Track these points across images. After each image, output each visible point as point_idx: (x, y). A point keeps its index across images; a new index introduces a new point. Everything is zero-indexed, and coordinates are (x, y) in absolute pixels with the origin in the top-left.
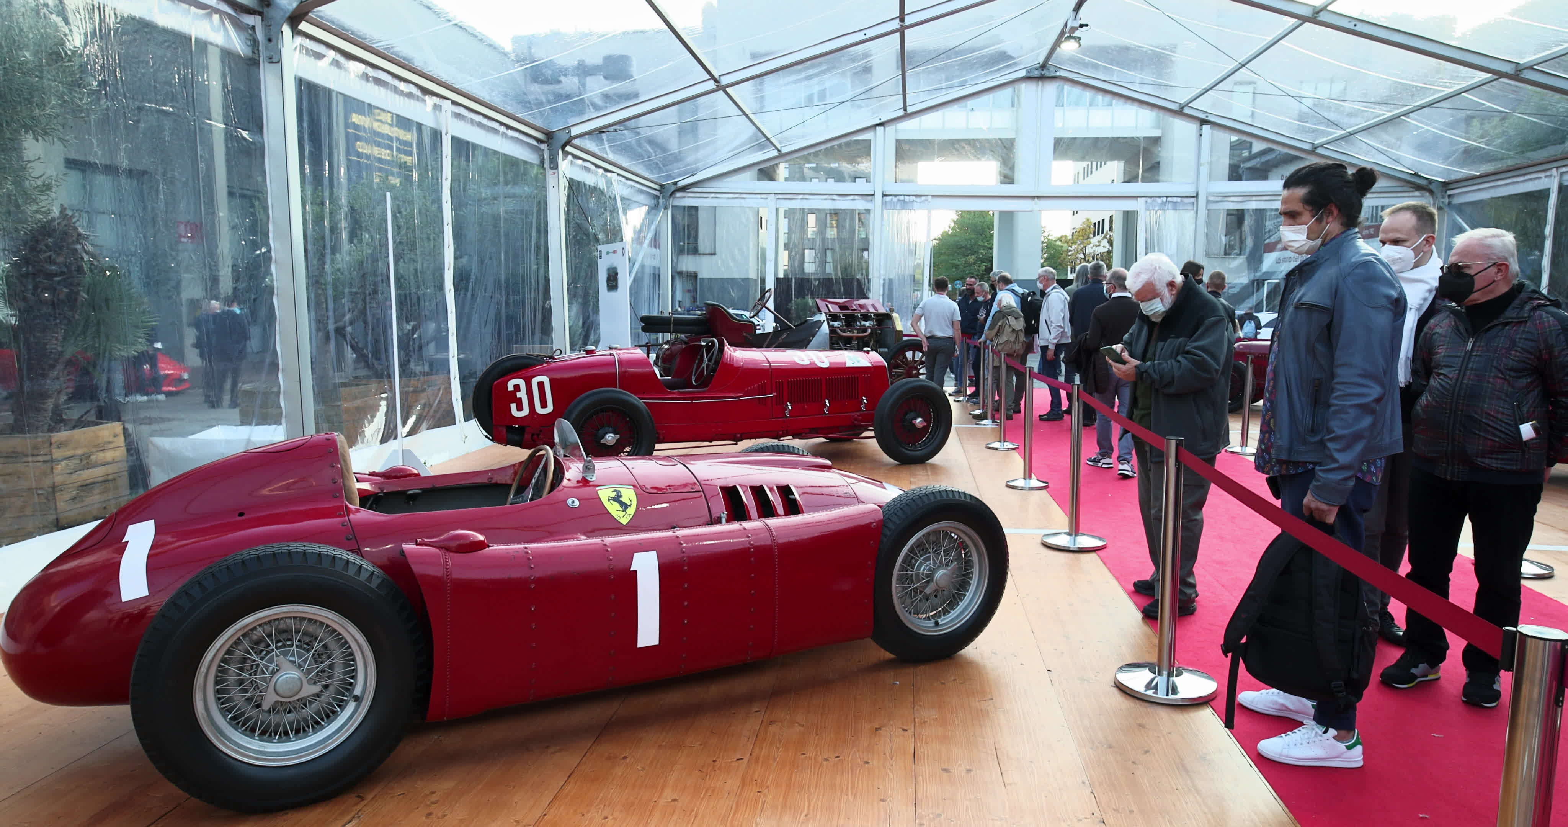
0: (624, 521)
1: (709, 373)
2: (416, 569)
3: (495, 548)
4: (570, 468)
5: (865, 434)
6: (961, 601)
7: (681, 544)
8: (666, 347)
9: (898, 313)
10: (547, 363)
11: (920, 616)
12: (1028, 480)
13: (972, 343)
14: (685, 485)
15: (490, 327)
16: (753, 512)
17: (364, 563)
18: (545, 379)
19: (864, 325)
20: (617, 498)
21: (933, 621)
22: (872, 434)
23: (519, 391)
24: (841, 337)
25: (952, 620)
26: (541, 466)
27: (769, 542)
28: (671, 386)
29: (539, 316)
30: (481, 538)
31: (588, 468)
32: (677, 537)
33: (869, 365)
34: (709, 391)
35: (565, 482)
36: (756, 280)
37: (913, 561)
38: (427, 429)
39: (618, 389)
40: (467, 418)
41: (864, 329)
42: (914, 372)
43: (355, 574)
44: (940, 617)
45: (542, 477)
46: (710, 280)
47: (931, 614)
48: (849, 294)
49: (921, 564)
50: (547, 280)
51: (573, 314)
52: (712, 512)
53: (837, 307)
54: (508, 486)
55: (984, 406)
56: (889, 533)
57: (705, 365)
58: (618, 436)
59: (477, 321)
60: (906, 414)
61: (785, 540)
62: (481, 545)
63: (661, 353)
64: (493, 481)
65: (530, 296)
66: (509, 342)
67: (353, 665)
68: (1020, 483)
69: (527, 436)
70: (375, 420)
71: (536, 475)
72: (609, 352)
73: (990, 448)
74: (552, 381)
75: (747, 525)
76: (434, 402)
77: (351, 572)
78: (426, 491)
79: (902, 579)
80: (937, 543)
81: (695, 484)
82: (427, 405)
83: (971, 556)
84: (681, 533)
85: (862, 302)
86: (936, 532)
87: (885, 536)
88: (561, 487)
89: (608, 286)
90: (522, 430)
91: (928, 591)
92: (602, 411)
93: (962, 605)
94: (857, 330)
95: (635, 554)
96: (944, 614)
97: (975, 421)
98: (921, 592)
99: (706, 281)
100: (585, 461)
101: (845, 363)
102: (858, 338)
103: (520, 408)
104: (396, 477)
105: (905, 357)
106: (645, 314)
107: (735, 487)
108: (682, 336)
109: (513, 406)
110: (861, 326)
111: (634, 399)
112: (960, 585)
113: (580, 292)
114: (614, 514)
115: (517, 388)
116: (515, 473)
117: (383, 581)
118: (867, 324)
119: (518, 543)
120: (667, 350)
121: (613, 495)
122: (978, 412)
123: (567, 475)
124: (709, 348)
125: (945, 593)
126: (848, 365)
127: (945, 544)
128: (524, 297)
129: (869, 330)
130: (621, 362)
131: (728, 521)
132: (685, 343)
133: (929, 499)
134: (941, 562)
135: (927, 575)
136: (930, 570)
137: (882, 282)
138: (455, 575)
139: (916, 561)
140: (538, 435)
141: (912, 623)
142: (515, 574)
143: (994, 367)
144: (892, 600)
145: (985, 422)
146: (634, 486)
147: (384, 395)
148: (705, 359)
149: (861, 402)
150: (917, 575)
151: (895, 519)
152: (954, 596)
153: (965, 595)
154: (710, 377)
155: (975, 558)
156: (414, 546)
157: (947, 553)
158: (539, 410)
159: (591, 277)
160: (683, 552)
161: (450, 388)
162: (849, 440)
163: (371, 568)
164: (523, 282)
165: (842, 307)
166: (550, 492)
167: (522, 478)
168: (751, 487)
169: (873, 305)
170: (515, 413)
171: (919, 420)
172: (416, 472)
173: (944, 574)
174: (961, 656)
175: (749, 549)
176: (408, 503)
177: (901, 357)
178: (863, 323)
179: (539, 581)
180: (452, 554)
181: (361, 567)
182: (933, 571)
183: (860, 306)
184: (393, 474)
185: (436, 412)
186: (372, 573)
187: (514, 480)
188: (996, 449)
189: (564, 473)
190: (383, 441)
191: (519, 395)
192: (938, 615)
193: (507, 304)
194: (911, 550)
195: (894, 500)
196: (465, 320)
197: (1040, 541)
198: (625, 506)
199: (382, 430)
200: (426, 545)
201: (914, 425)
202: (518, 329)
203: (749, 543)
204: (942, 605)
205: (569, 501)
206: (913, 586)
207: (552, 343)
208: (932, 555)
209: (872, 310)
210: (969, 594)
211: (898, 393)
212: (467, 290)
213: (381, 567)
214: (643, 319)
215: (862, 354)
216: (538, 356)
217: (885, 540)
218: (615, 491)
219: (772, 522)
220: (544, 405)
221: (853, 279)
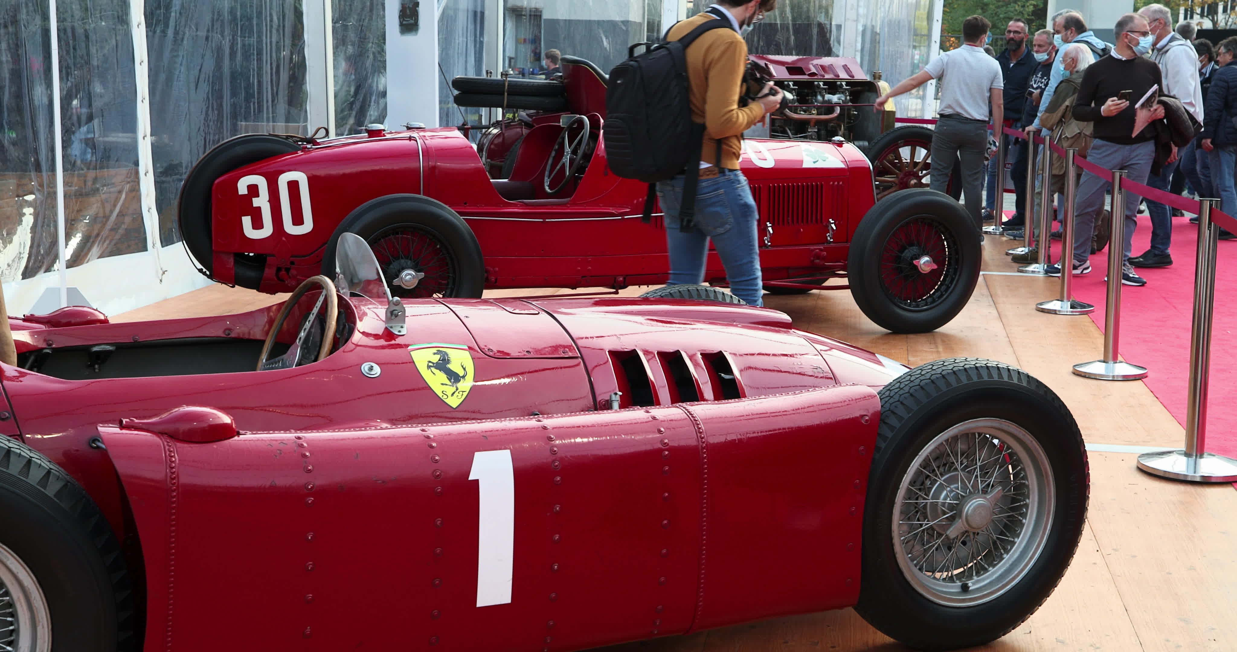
0: (454, 402)
1: (572, 176)
2: (122, 467)
3: (247, 437)
4: (365, 314)
5: (832, 281)
6: (1007, 552)
7: (550, 439)
8: (495, 131)
9: (886, 81)
10: (304, 149)
11: (938, 575)
12: (1111, 363)
13: (1016, 132)
14: (556, 348)
15: (204, 87)
16: (664, 393)
17: (35, 456)
18: (301, 177)
19: (829, 101)
20: (443, 365)
21: (959, 584)
22: (845, 281)
23: (257, 196)
24: (789, 120)
25: (991, 584)
26: (315, 310)
27: (693, 442)
28: (510, 193)
29: (284, 76)
30: (226, 419)
31: (395, 315)
32: (545, 428)
33: (842, 166)
34: (574, 203)
35: (357, 337)
36: (640, 24)
37: (928, 483)
38: (100, 257)
39: (421, 196)
40: (166, 241)
41: (829, 108)
42: (913, 182)
43: (20, 473)
44: (970, 577)
45: (316, 330)
46: (569, 22)
47: (956, 572)
48: (803, 48)
49: (941, 488)
50: (299, 14)
51: (341, 71)
52: (598, 391)
53: (783, 69)
54: (260, 343)
55: (1034, 240)
56: (889, 434)
57: (566, 159)
58: (422, 275)
59: (183, 77)
60: (903, 249)
61: (722, 439)
62: (226, 432)
63: (486, 141)
64: (233, 335)
65: (269, 39)
66: (235, 116)
67: (11, 624)
68: (1098, 368)
69: (269, 272)
70: (16, 238)
71: (308, 325)
72: (407, 134)
73: (1043, 311)
74: (311, 181)
75: (657, 412)
76: (111, 212)
77: (15, 468)
78: (121, 348)
79: (906, 514)
80: (969, 454)
81: (569, 347)
82: (100, 220)
83: (1025, 478)
84: (549, 422)
85: (826, 61)
86: (968, 436)
87: (885, 438)
88: (349, 345)
89: (401, 24)
90: (260, 261)
91: (953, 532)
92: (395, 232)
93: (1008, 559)
94: (818, 108)
95: (477, 454)
96: (978, 574)
97: (1016, 265)
98: (940, 535)
99: (562, 24)
100: (389, 302)
101: (802, 162)
102: (818, 122)
103: (258, 224)
104: (69, 324)
105: (898, 157)
106: (459, 74)
107: (634, 351)
108: (523, 114)
109: (247, 221)
110: (824, 101)
111: (449, 213)
112: (1006, 526)
113: (352, 36)
114: (438, 389)
115: (253, 190)
116: (271, 322)
117: (65, 485)
118: (835, 98)
119: (286, 429)
120: (497, 136)
121: (436, 359)
122: (1021, 251)
123: (361, 326)
124: (576, 129)
125: (980, 538)
126: (805, 165)
127: (981, 457)
128: (260, 41)
129: (838, 110)
130: (427, 151)
131: (625, 404)
132: (528, 125)
133: (958, 380)
134: (975, 486)
135: (952, 507)
136: (956, 497)
137: (860, 28)
138: (185, 479)
139: (934, 482)
140: (288, 270)
141: (924, 586)
142: (283, 480)
143: (1054, 176)
144: (892, 545)
145: (1032, 267)
146: (470, 348)
147: (30, 198)
148: (568, 149)
149: (826, 228)
150: (934, 506)
151: (901, 411)
152: (995, 543)
153: (1013, 543)
154: (574, 180)
155: (1032, 482)
156: (117, 430)
157: (985, 472)
158: (290, 228)
159: (371, 10)
160: (554, 453)
161: (138, 190)
162: (803, 291)
163: (46, 464)
164: (260, 14)
165: (793, 69)
166: (331, 352)
167: (280, 333)
168: (659, 353)
169: (846, 68)
170: (250, 232)
171: (925, 259)
172: (102, 317)
173: (979, 506)
174: (1003, 644)
175: (660, 451)
176: (92, 366)
177: (891, 157)
178: (828, 97)
179: (321, 493)
180: (179, 445)
181: (29, 461)
182: (961, 500)
183: (823, 67)
184: (64, 321)
185: (114, 230)
186: (49, 472)
187: (267, 333)
188: (1054, 312)
189: (354, 323)
190: (28, 273)
191: (256, 202)
192: (967, 575)
193: (233, 54)
194: (926, 464)
195: (899, 380)
196: (163, 77)
197: (1134, 464)
198: (454, 377)
199: (26, 256)
200: (136, 429)
201: (916, 268)
202: (249, 97)
203: (662, 442)
204: (973, 558)
205: (365, 367)
206: (926, 524)
207: (306, 120)
208: (961, 474)
209: (843, 75)
210: (1020, 542)
211: (890, 214)
212: (167, 25)
213: (60, 464)
214: (458, 84)
215: (829, 146)
216: (288, 137)
217: (883, 445)
218: (439, 352)
219: (700, 410)
220: (298, 220)
221: (809, 25)
